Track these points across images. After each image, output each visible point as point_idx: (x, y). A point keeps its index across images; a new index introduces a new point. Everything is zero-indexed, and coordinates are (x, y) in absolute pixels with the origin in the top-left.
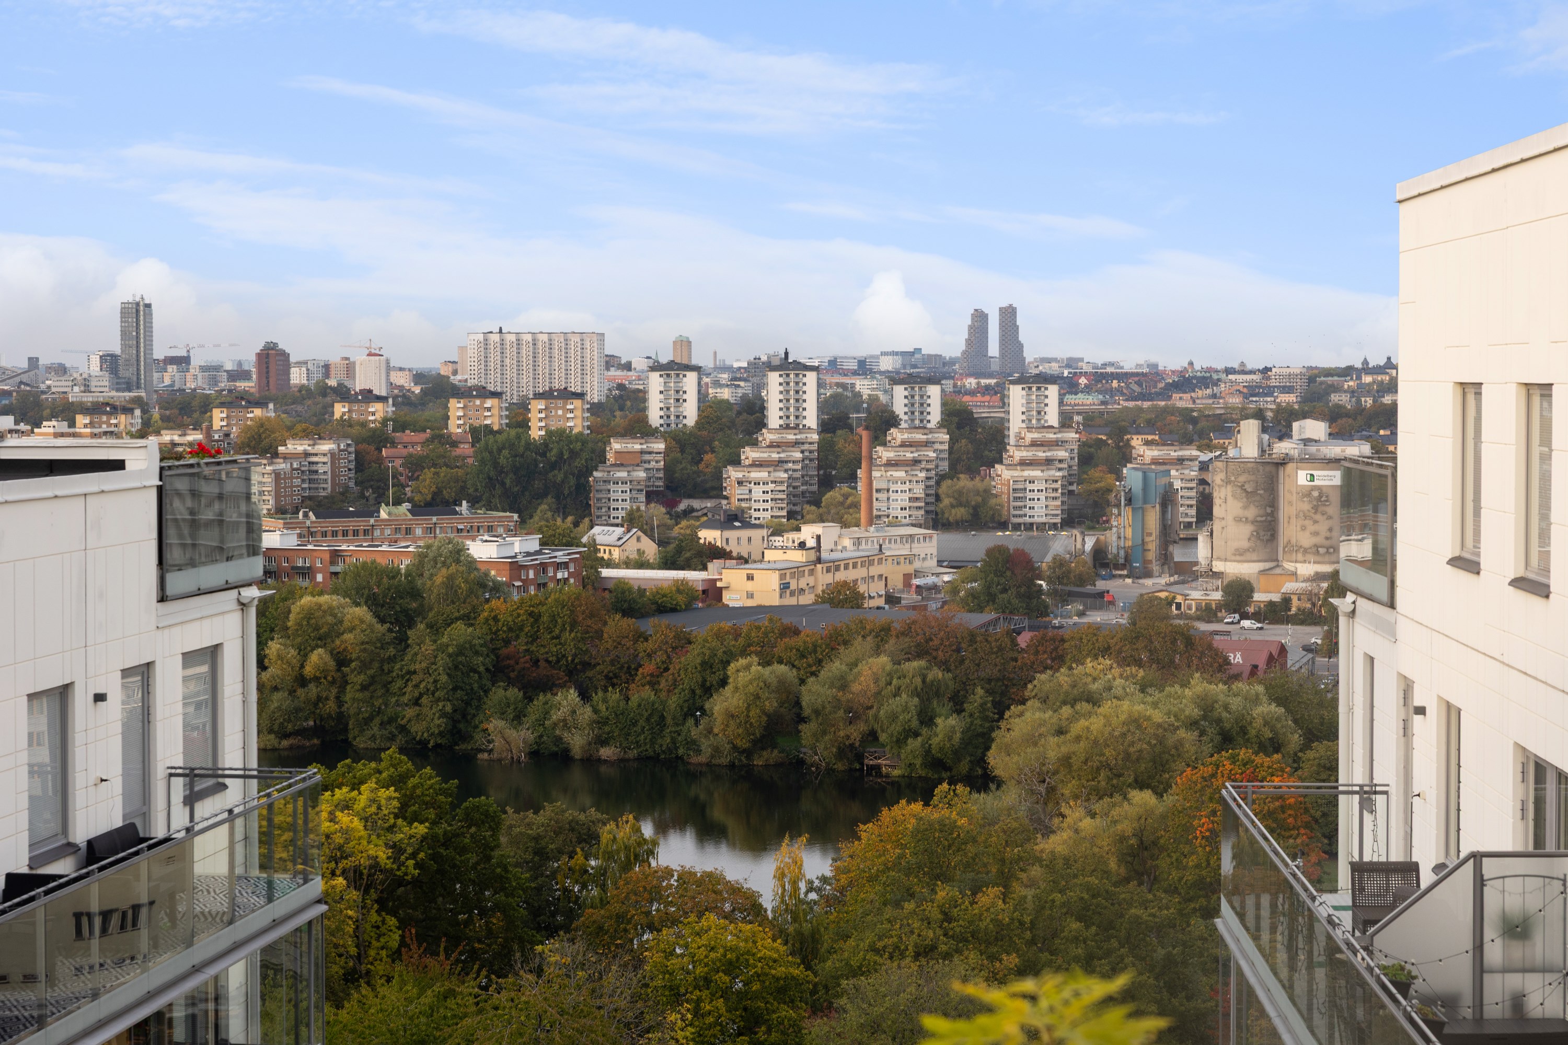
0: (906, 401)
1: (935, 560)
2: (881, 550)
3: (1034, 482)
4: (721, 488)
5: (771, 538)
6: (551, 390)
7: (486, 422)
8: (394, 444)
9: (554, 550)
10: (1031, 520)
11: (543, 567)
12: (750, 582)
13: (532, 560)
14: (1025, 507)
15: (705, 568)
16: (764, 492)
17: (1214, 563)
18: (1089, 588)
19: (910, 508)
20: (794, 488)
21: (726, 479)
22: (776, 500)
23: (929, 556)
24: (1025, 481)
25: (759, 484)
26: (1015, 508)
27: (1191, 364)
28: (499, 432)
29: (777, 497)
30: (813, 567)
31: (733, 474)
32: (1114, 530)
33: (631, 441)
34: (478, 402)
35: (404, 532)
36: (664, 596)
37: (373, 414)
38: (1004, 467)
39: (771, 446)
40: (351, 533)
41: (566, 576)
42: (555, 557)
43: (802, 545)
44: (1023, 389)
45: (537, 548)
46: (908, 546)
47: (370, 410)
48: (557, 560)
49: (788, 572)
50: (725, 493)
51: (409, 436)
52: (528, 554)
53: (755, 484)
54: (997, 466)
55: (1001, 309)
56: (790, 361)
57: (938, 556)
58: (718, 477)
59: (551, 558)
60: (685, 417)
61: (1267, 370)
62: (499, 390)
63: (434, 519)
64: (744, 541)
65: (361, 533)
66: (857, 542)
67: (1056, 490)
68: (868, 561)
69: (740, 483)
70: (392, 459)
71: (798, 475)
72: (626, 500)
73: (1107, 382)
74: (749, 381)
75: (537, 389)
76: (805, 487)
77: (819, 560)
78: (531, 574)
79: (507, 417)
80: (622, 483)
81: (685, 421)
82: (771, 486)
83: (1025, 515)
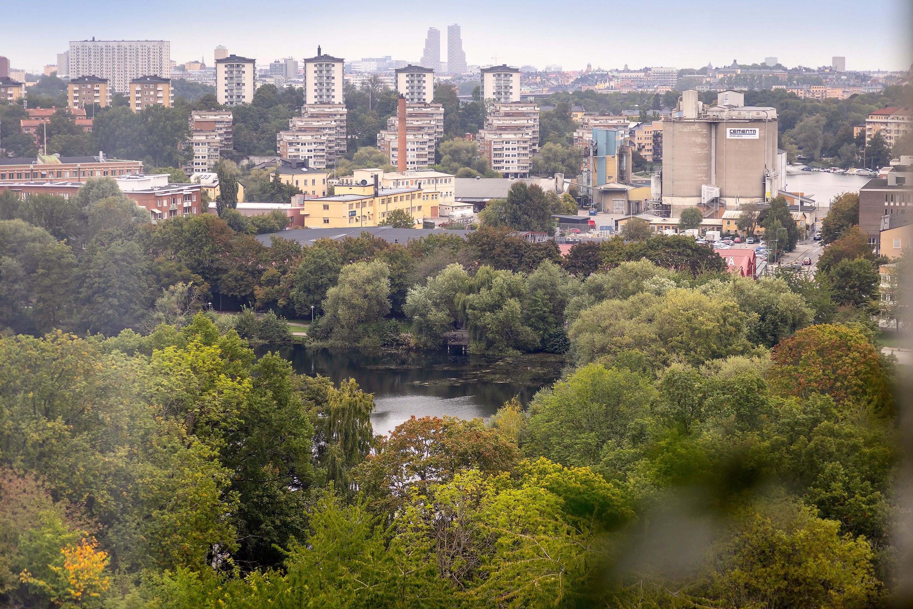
0: (408, 85)
1: (453, 196)
2: (419, 187)
3: (509, 143)
4: (276, 148)
5: (329, 181)
6: (145, 77)
7: (96, 101)
8: (27, 116)
9: (180, 186)
10: (507, 171)
11: (174, 198)
12: (326, 211)
13: (165, 192)
14: (503, 161)
15: (289, 202)
16: (308, 151)
17: (663, 198)
18: (574, 217)
19: (417, 162)
20: (330, 148)
21: (279, 141)
22: (317, 156)
23: (449, 194)
24: (503, 142)
25: (305, 144)
26: (496, 162)
27: (589, 66)
28: (107, 108)
29: (318, 154)
30: (372, 199)
31: (285, 137)
32: (585, 174)
33: (208, 113)
34: (89, 86)
35: (56, 174)
36: (264, 221)
37: (11, 95)
38: (486, 132)
39: (312, 116)
40: (15, 176)
41: (190, 205)
42: (182, 190)
43: (364, 183)
44: (494, 75)
45: (167, 184)
46: (434, 186)
47: (9, 92)
48: (184, 193)
49: (354, 203)
50: (278, 152)
51: (39, 111)
52: (161, 188)
53: (302, 144)
54: (480, 131)
55: (449, 27)
56: (322, 54)
57: (455, 193)
58: (273, 140)
59: (179, 191)
60: (244, 97)
61: (646, 70)
62: (105, 77)
63: (79, 165)
64: (310, 183)
65: (23, 175)
66: (397, 183)
67: (525, 148)
68: (411, 196)
69: (291, 144)
70: (28, 127)
71: (332, 138)
72: (205, 157)
73: (533, 78)
74: (272, 77)
75: (132, 76)
76: (337, 148)
77: (376, 195)
78: (165, 204)
79: (111, 97)
80: (202, 144)
81: (243, 100)
82: (314, 146)
83: (503, 167)
